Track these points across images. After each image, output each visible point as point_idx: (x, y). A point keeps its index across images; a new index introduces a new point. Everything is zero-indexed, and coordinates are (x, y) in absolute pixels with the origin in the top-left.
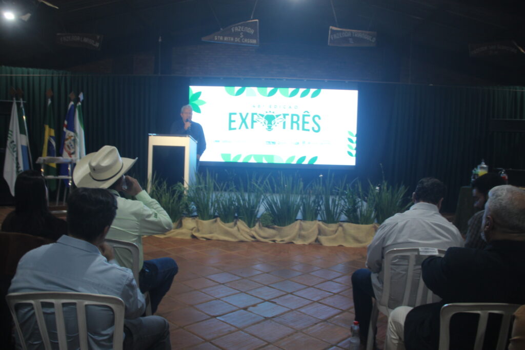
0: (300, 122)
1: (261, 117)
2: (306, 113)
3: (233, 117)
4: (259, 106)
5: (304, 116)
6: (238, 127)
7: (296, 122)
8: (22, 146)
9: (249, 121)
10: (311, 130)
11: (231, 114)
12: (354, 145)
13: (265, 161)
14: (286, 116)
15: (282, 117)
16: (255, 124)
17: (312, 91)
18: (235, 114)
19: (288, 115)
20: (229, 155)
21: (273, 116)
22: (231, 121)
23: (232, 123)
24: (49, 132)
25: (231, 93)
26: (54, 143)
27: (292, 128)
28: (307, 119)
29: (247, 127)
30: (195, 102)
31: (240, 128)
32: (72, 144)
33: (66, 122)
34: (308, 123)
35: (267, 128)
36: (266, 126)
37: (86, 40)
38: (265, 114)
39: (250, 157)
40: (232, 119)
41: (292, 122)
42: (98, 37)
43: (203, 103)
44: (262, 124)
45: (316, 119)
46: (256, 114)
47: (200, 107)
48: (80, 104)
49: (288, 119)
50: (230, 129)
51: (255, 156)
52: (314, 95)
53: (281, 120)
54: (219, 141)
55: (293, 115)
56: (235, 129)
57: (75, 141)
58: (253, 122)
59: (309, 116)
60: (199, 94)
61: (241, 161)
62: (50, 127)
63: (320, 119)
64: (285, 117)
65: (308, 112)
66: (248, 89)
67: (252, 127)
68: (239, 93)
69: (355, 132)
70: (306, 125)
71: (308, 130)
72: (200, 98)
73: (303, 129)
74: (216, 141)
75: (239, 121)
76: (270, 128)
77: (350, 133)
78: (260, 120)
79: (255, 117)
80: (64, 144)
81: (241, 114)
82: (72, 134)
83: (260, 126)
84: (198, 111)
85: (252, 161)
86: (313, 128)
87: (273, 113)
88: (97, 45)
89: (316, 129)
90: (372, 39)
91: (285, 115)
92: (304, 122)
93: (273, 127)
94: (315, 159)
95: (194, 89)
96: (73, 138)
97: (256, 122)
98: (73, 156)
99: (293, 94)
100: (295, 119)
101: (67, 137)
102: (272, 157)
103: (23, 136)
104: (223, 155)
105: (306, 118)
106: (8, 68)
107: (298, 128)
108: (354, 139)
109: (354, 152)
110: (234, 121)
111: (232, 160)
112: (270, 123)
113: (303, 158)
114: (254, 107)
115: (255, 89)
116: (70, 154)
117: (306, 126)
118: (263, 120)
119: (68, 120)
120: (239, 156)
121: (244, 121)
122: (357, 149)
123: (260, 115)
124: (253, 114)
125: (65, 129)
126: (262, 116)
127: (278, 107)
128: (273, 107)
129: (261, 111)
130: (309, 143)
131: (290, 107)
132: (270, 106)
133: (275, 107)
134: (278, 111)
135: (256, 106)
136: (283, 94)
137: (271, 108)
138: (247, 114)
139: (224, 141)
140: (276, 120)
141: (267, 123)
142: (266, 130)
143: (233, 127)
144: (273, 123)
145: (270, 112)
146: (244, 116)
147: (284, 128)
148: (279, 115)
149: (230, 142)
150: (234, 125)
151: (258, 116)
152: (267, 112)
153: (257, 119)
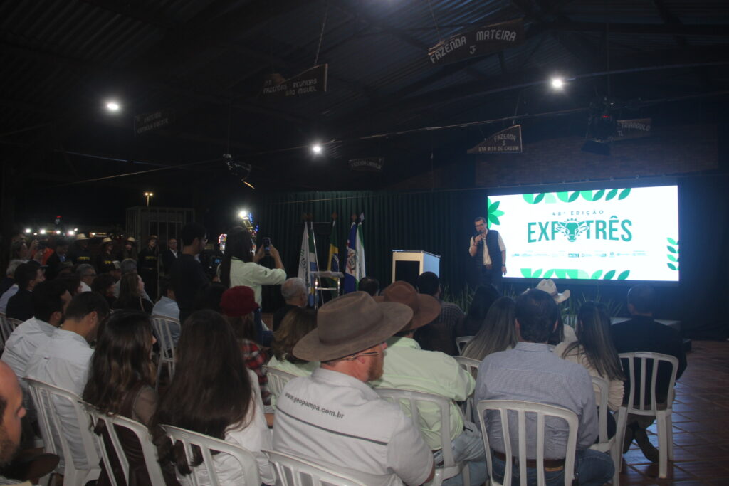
0: (607, 230)
1: (562, 226)
2: (614, 219)
3: (533, 228)
4: (559, 214)
5: (611, 222)
6: (537, 238)
7: (603, 230)
8: (311, 263)
9: (549, 231)
10: (620, 238)
11: (530, 225)
12: (676, 256)
13: (568, 277)
14: (591, 224)
15: (585, 224)
16: (555, 234)
17: (620, 191)
18: (535, 224)
19: (592, 221)
20: (530, 270)
21: (575, 224)
22: (530, 232)
23: (532, 235)
24: (333, 250)
25: (529, 201)
26: (337, 260)
27: (597, 237)
28: (615, 225)
29: (547, 239)
31: (540, 240)
32: (353, 260)
33: (348, 241)
34: (616, 230)
36: (568, 237)
37: (371, 164)
38: (567, 223)
39: (551, 272)
40: (532, 230)
41: (598, 230)
42: (380, 160)
43: (502, 213)
44: (563, 234)
45: (626, 225)
46: (556, 223)
47: (499, 218)
48: (361, 223)
49: (593, 226)
50: (530, 240)
51: (557, 271)
52: (622, 196)
53: (585, 228)
54: (518, 255)
55: (598, 222)
56: (535, 240)
57: (355, 257)
58: (553, 232)
59: (617, 221)
60: (497, 204)
62: (334, 245)
63: (630, 224)
64: (588, 225)
65: (615, 217)
67: (553, 238)
68: (537, 201)
69: (676, 239)
70: (613, 232)
71: (617, 239)
72: (498, 209)
73: (611, 238)
74: (516, 255)
75: (539, 231)
76: (572, 239)
77: (670, 240)
78: (562, 229)
79: (556, 226)
80: (346, 260)
81: (540, 224)
82: (353, 251)
83: (561, 237)
84: (496, 222)
85: (554, 276)
86: (623, 236)
87: (576, 220)
88: (379, 167)
89: (626, 236)
90: (645, 128)
91: (589, 223)
92: (611, 230)
93: (576, 236)
94: (627, 273)
95: (492, 199)
96: (353, 255)
97: (556, 232)
98: (353, 271)
99: (597, 197)
100: (601, 226)
101: (349, 254)
102: (576, 271)
103: (312, 254)
104: (523, 271)
105: (613, 224)
106: (321, 193)
107: (605, 237)
108: (676, 247)
109: (677, 264)
110: (534, 232)
111: (532, 275)
112: (572, 232)
113: (612, 273)
114: (554, 214)
115: (555, 194)
116: (351, 270)
117: (615, 234)
118: (564, 229)
119: (350, 239)
120: (540, 271)
121: (544, 231)
122: (680, 260)
123: (560, 223)
124: (553, 223)
125: (347, 248)
126: (563, 224)
127: (581, 213)
128: (575, 213)
129: (562, 219)
130: (618, 254)
131: (594, 213)
132: (572, 213)
133: (578, 213)
134: (581, 218)
135: (557, 214)
136: (585, 197)
137: (573, 215)
138: (547, 223)
139: (524, 255)
140: (578, 228)
141: (568, 232)
142: (568, 241)
143: (532, 238)
144: (575, 232)
145: (572, 219)
146: (544, 226)
147: (588, 237)
148: (583, 223)
149: (529, 255)
150: (533, 237)
151: (559, 225)
152: (568, 220)
153: (558, 229)
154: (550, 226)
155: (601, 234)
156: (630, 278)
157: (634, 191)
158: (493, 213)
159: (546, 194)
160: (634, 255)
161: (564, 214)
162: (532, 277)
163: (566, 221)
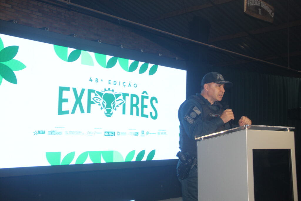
0: (140, 106)
1: (99, 96)
2: (145, 95)
3: (66, 94)
4: (97, 80)
5: (143, 97)
6: (70, 110)
7: (136, 105)
9: (84, 101)
10: (149, 116)
11: (62, 89)
13: (103, 161)
14: (127, 97)
15: (121, 97)
16: (92, 105)
18: (68, 89)
20: (59, 154)
21: (112, 95)
22: (62, 100)
23: (64, 104)
25: (61, 56)
27: (132, 113)
28: (145, 102)
29: (82, 111)
31: (73, 112)
34: (146, 107)
35: (106, 112)
36: (104, 110)
38: (104, 93)
39: (84, 155)
40: (64, 97)
41: (132, 105)
43: (21, 66)
44: (100, 107)
45: (154, 101)
46: (93, 91)
47: (16, 73)
49: (128, 100)
50: (61, 112)
51: (93, 154)
53: (120, 102)
54: (43, 132)
55: (133, 96)
56: (67, 112)
58: (90, 103)
59: (147, 97)
61: (73, 162)
63: (157, 102)
64: (124, 98)
65: (146, 93)
66: (84, 53)
67: (89, 111)
68: (73, 58)
70: (144, 109)
72: (15, 58)
73: (143, 115)
74: (39, 132)
75: (72, 100)
76: (109, 113)
78: (98, 101)
79: (93, 95)
81: (75, 90)
83: (97, 109)
85: (89, 161)
86: (151, 113)
87: (113, 91)
89: (154, 115)
91: (125, 95)
92: (144, 106)
93: (113, 111)
95: (5, 41)
97: (93, 103)
99: (132, 68)
100: (135, 101)
102: (111, 153)
104: (49, 155)
105: (144, 100)
107: (138, 114)
110: (66, 100)
111: (61, 162)
112: (109, 105)
113: (142, 154)
114: (91, 80)
115: (92, 54)
117: (145, 111)
118: (101, 101)
120: (72, 155)
121: (78, 100)
123: (97, 92)
124: (90, 91)
126: (101, 94)
127: (118, 83)
128: (112, 82)
129: (100, 87)
130: (148, 133)
131: (130, 85)
134: (118, 90)
135: (94, 80)
137: (110, 84)
138: (83, 90)
139: (52, 133)
140: (115, 101)
141: (105, 105)
142: (105, 115)
143: (64, 109)
144: (112, 105)
145: (109, 89)
146: (79, 94)
147: (124, 112)
148: (119, 95)
149: (59, 133)
151: (96, 95)
152: (105, 90)
153: (94, 99)
155: (135, 109)
156: (156, 158)
157: (160, 68)
158: (6, 64)
160: (159, 134)
161: (102, 81)
162: (61, 164)
163: (104, 90)
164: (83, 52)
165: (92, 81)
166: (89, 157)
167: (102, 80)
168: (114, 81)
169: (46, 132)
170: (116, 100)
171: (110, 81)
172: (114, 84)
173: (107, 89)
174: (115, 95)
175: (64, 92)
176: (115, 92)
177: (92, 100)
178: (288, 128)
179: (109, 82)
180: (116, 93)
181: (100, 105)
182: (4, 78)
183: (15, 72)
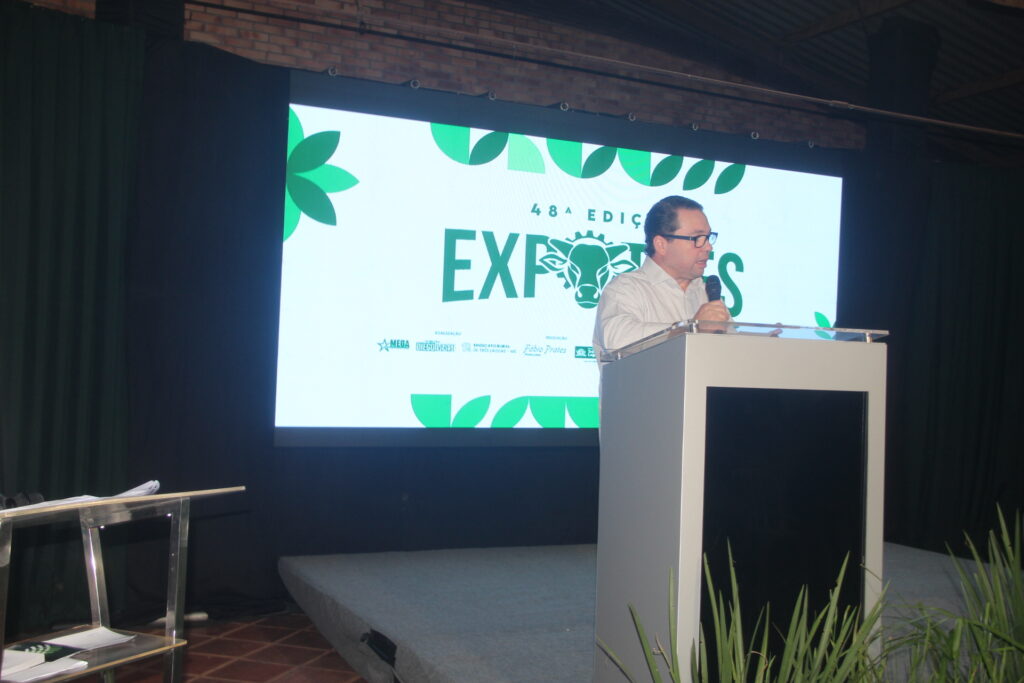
1: (560, 254)
4: (553, 211)
6: (477, 288)
9: (517, 265)
11: (452, 237)
15: (627, 255)
16: (538, 277)
17: (720, 167)
18: (470, 235)
20: (446, 400)
22: (452, 264)
23: (459, 274)
25: (452, 152)
29: (510, 292)
30: (311, 175)
31: (484, 294)
35: (580, 295)
36: (574, 290)
38: (575, 244)
39: (518, 405)
40: (459, 256)
43: (347, 181)
44: (562, 281)
45: (731, 267)
46: (543, 239)
47: (334, 197)
50: (450, 294)
51: (538, 404)
52: (725, 184)
53: (623, 268)
54: (404, 345)
56: (467, 295)
58: (532, 270)
60: (327, 142)
61: (486, 423)
63: (740, 267)
64: (636, 258)
66: (516, 141)
67: (529, 291)
68: (483, 154)
69: (832, 315)
72: (332, 161)
74: (394, 344)
75: (482, 264)
76: (588, 299)
78: (558, 265)
79: (541, 250)
81: (489, 237)
83: (555, 289)
84: (324, 213)
85: (528, 421)
87: (601, 238)
91: (638, 249)
93: (600, 291)
95: (307, 119)
97: (542, 271)
104: (419, 402)
110: (465, 265)
111: (453, 419)
112: (589, 276)
114: (536, 210)
118: (566, 265)
120: (482, 403)
121: (499, 265)
123: (554, 242)
124: (533, 241)
126: (564, 247)
127: (617, 218)
128: (599, 216)
129: (561, 229)
132: (591, 214)
133: (608, 217)
134: (618, 235)
135: (545, 210)
136: (632, 171)
137: (594, 220)
138: (513, 239)
139: (427, 345)
140: (609, 265)
141: (579, 276)
142: (575, 303)
143: (459, 286)
144: (598, 278)
145: (590, 234)
146: (501, 247)
148: (621, 249)
149: (449, 348)
150: (463, 280)
151: (549, 249)
152: (578, 236)
153: (547, 260)
154: (520, 248)
157: (753, 173)
158: (309, 176)
159: (513, 139)
161: (568, 214)
162: (451, 425)
163: (573, 237)
164: (512, 137)
165: (538, 212)
166: (528, 411)
167: (568, 211)
168: (606, 213)
169: (412, 345)
170: (609, 263)
171: (594, 211)
172: (605, 220)
173: (584, 234)
174: (607, 249)
175: (460, 244)
176: (607, 240)
177: (538, 263)
178: (868, 333)
179: (590, 215)
180: (611, 243)
181: (561, 275)
182: (304, 211)
183: (331, 196)
